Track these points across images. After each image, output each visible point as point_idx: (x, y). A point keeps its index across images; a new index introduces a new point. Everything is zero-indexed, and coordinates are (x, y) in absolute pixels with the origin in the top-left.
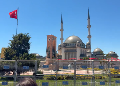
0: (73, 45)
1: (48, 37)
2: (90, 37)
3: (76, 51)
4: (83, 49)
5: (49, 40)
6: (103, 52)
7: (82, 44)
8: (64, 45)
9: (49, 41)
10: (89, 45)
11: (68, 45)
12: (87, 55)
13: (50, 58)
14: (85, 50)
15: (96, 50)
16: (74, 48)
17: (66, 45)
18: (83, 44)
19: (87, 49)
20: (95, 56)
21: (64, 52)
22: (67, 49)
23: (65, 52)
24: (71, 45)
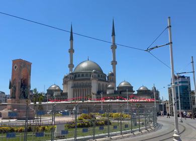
0: (87, 75)
1: (14, 62)
2: (114, 63)
3: (90, 86)
4: (101, 83)
5: (16, 67)
6: (132, 87)
7: (100, 75)
8: (72, 76)
9: (15, 70)
10: (112, 77)
11: (79, 76)
12: (108, 93)
13: (15, 98)
14: (105, 83)
15: (123, 84)
16: (88, 82)
17: (76, 76)
18: (103, 75)
19: (108, 82)
20: (120, 93)
21: (72, 87)
22: (76, 82)
23: (74, 87)
24: (83, 75)
